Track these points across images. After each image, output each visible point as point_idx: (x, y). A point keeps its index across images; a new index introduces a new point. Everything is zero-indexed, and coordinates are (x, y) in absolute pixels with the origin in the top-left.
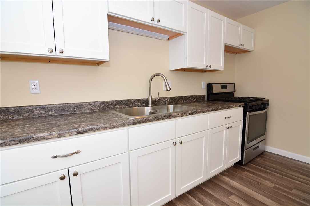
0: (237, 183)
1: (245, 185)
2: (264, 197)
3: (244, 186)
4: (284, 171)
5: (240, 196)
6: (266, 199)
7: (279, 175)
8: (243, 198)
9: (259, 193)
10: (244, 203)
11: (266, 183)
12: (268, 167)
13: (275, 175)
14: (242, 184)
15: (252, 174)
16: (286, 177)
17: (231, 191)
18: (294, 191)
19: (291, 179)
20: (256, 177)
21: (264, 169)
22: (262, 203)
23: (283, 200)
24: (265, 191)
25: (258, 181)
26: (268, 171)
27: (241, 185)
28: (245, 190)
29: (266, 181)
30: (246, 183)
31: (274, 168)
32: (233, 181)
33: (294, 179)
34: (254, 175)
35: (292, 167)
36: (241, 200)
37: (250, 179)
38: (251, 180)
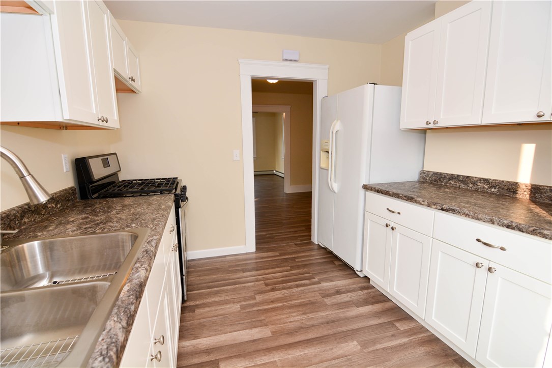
0: (205, 339)
1: (216, 333)
2: (247, 330)
3: (216, 335)
4: (227, 277)
5: (228, 356)
6: (251, 331)
7: (229, 287)
8: (233, 355)
9: (239, 331)
10: (241, 360)
11: (230, 308)
12: (211, 284)
13: (227, 291)
14: (211, 333)
15: (205, 307)
16: (237, 286)
17: (211, 359)
18: (259, 298)
19: (243, 285)
20: (213, 308)
21: (211, 289)
22: (254, 341)
23: (263, 318)
24: (240, 321)
25: (222, 312)
26: (216, 289)
27: (212, 338)
28: (223, 339)
29: (229, 306)
30: (215, 328)
31: (217, 281)
32: (198, 340)
33: (244, 283)
34: (209, 307)
35: (229, 267)
36: (234, 360)
37: (211, 319)
38: (214, 318)
